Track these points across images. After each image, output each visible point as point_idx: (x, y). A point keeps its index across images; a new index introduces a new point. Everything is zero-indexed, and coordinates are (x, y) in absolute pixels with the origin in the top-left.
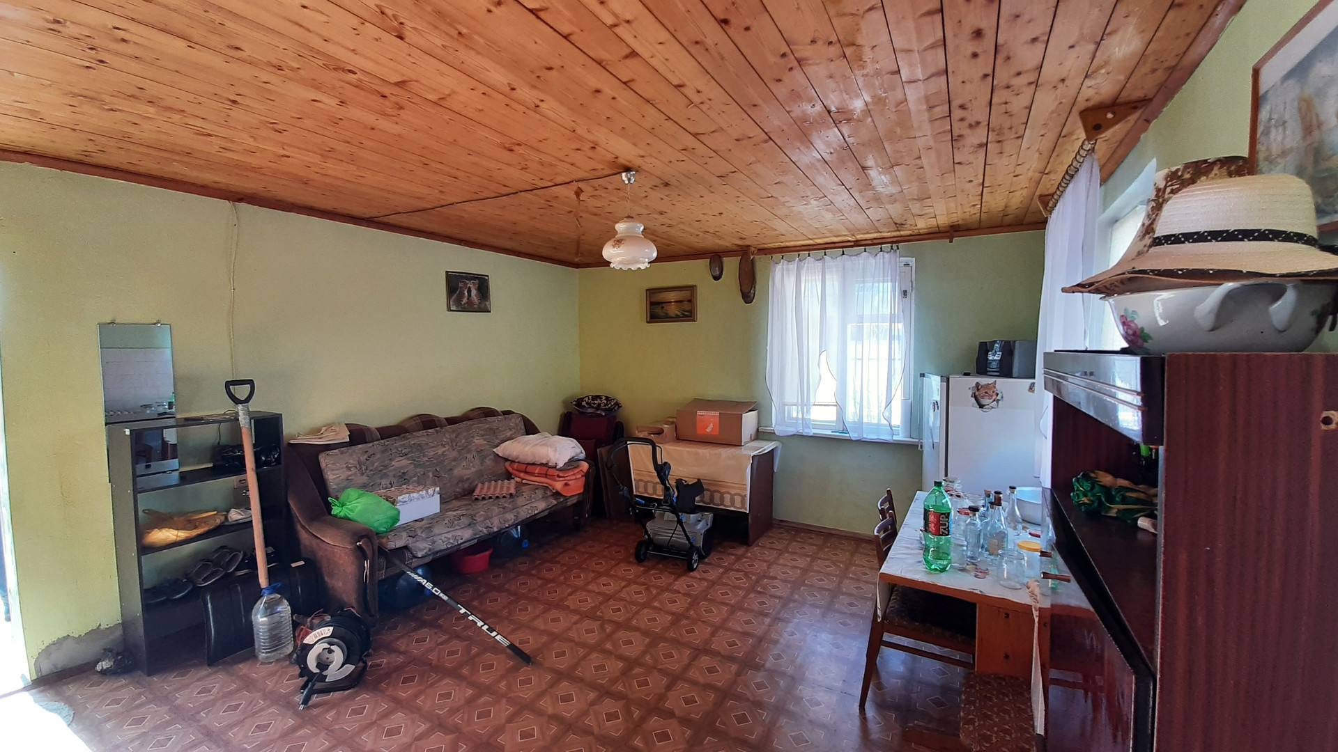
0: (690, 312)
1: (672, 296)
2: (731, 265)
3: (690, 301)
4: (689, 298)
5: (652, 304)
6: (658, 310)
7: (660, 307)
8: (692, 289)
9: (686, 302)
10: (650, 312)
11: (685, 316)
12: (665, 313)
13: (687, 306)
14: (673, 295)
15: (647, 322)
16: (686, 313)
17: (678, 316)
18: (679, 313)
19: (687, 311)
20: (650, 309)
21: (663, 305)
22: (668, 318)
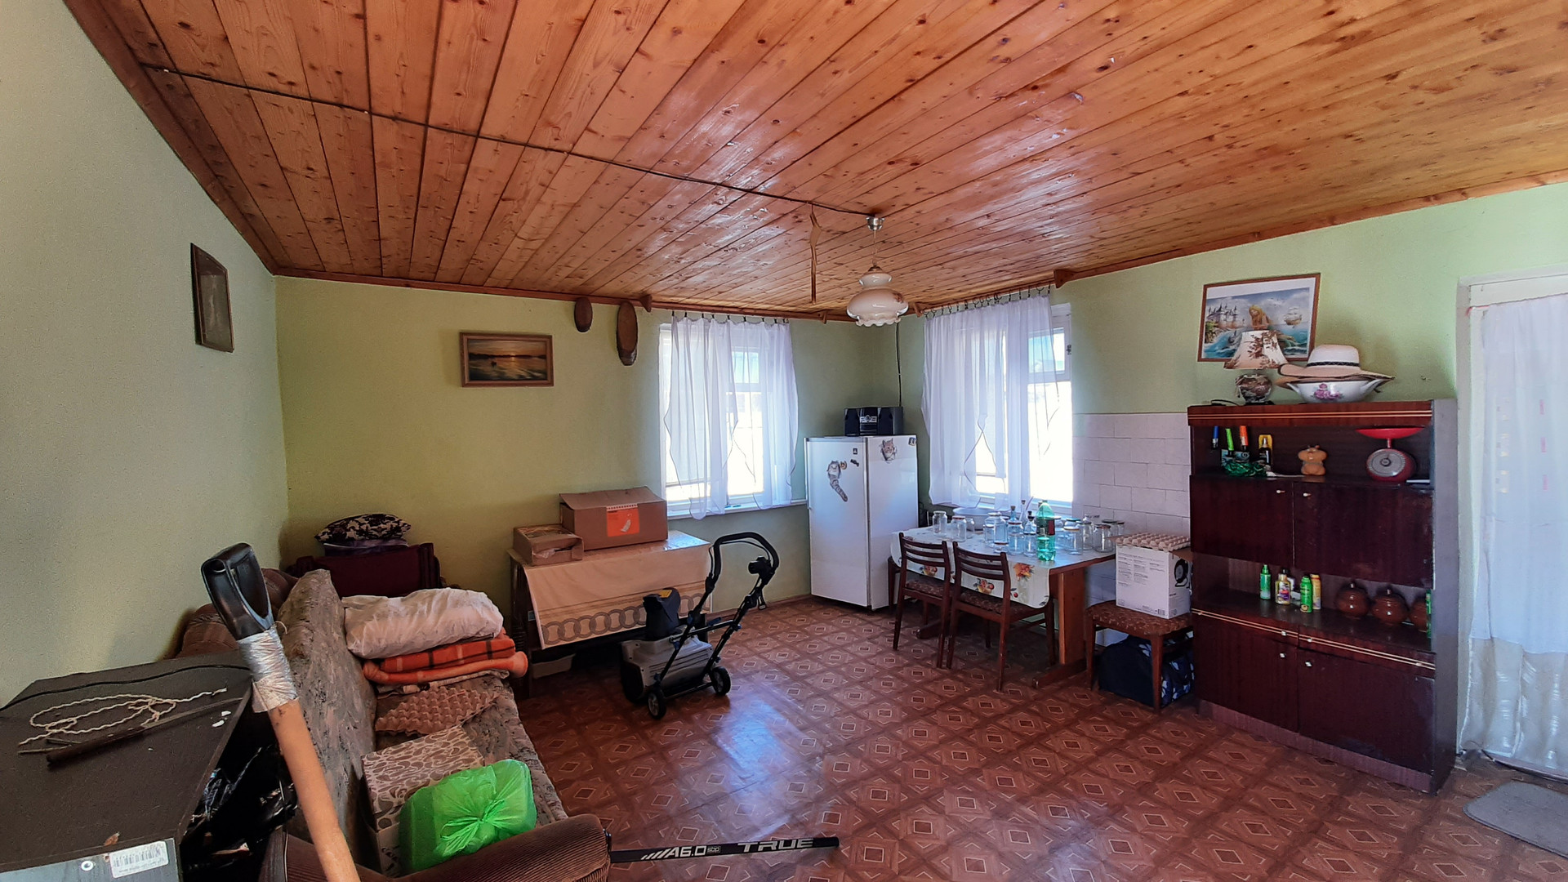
0: (545, 373)
1: (510, 348)
2: (603, 315)
3: (543, 357)
4: (543, 353)
5: (472, 356)
6: (485, 367)
7: (490, 361)
8: (547, 340)
9: (536, 359)
10: (470, 370)
11: (535, 378)
12: (497, 372)
13: (538, 364)
14: (513, 345)
15: (464, 385)
16: (536, 374)
17: (521, 378)
18: (523, 373)
19: (539, 372)
20: (470, 364)
21: (496, 360)
22: (503, 380)
